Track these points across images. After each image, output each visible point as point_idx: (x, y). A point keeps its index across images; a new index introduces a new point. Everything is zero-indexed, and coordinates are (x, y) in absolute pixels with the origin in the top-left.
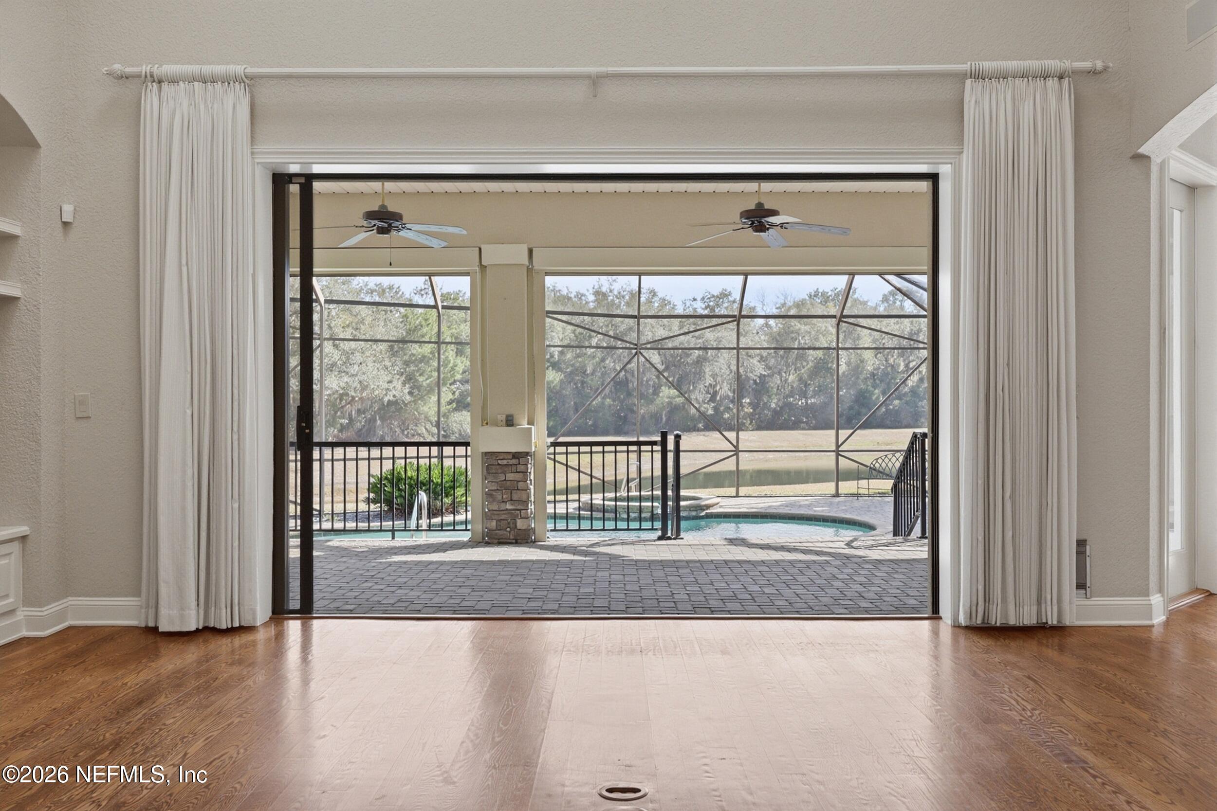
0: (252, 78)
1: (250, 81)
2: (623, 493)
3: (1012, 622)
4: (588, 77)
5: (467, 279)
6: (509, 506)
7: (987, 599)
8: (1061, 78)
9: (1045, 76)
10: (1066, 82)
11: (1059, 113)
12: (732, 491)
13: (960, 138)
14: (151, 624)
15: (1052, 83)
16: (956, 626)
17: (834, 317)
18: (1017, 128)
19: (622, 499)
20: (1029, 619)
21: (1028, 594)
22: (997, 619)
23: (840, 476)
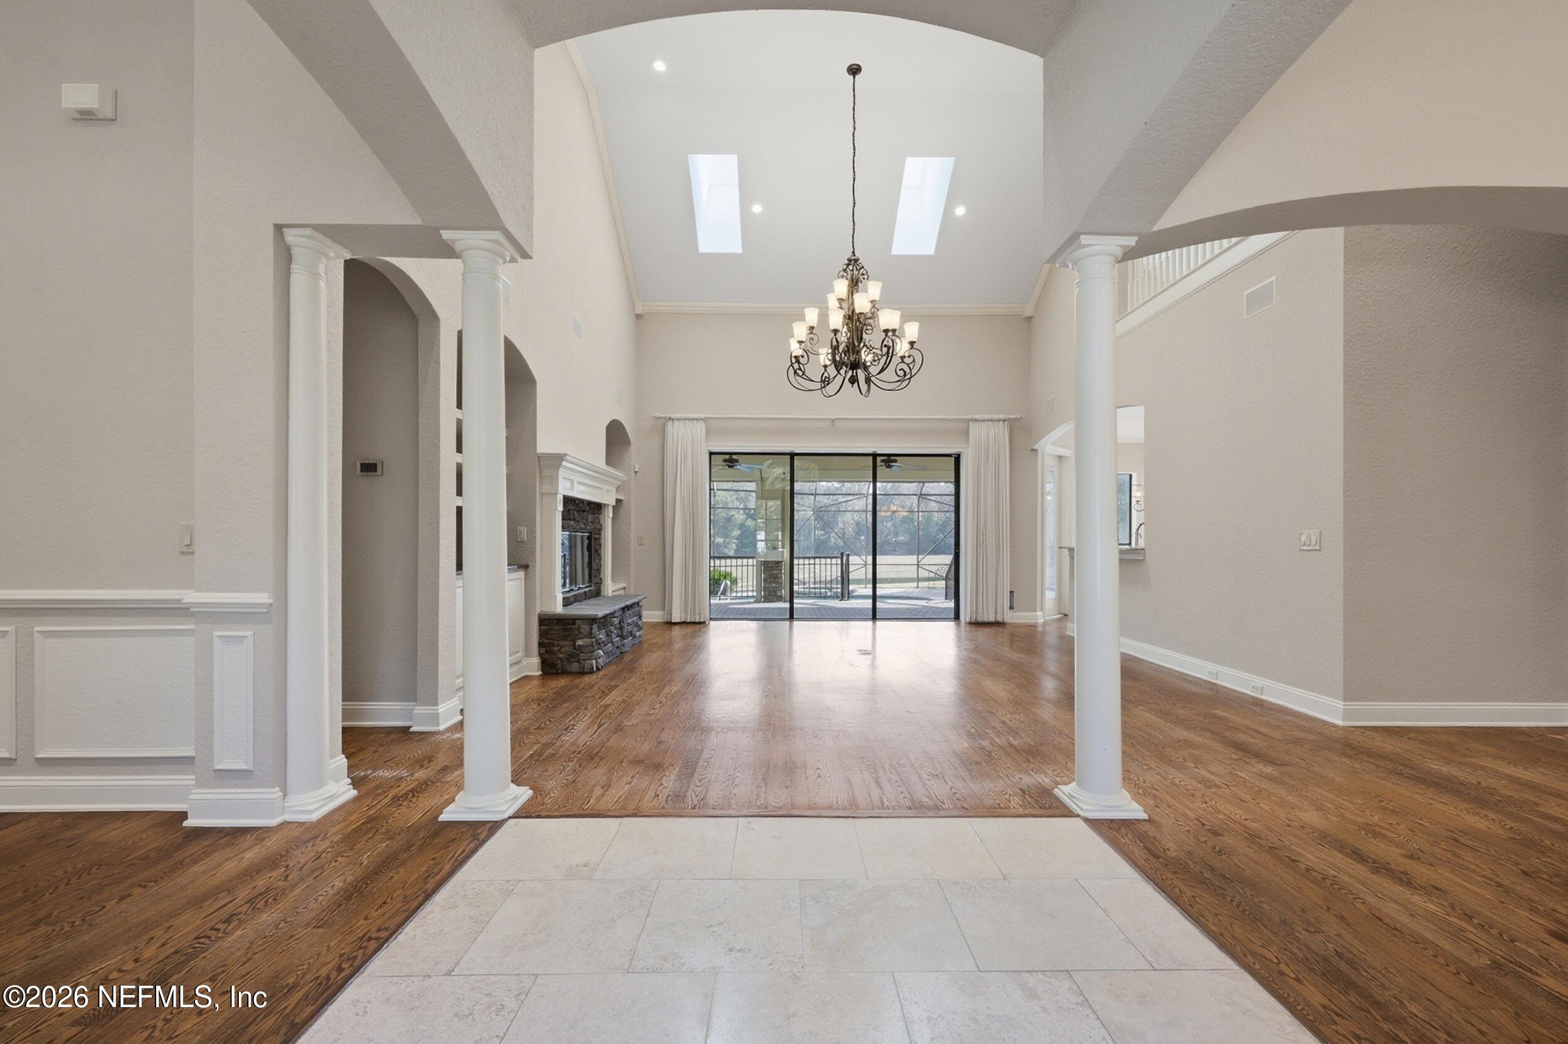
0: (706, 418)
1: (705, 420)
2: (807, 586)
3: (986, 620)
4: (830, 419)
5: (754, 483)
6: (774, 585)
7: (977, 613)
8: (1004, 421)
9: (999, 421)
10: (1006, 423)
11: (1004, 435)
12: (864, 586)
13: (968, 442)
14: (669, 620)
15: (1001, 422)
16: (966, 623)
17: (916, 495)
18: (988, 440)
19: (807, 588)
20: (992, 619)
21: (992, 610)
22: (980, 619)
23: (918, 580)
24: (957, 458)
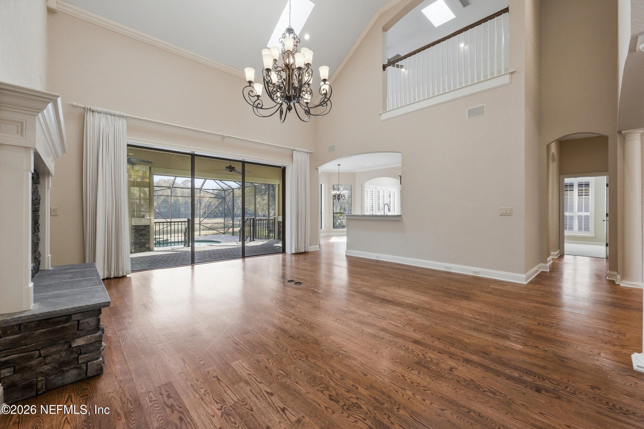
4: (222, 136)
9: (305, 152)
10: (308, 154)
11: (307, 160)
13: (292, 161)
16: (291, 254)
18: (301, 161)
21: (303, 246)
24: (284, 170)
